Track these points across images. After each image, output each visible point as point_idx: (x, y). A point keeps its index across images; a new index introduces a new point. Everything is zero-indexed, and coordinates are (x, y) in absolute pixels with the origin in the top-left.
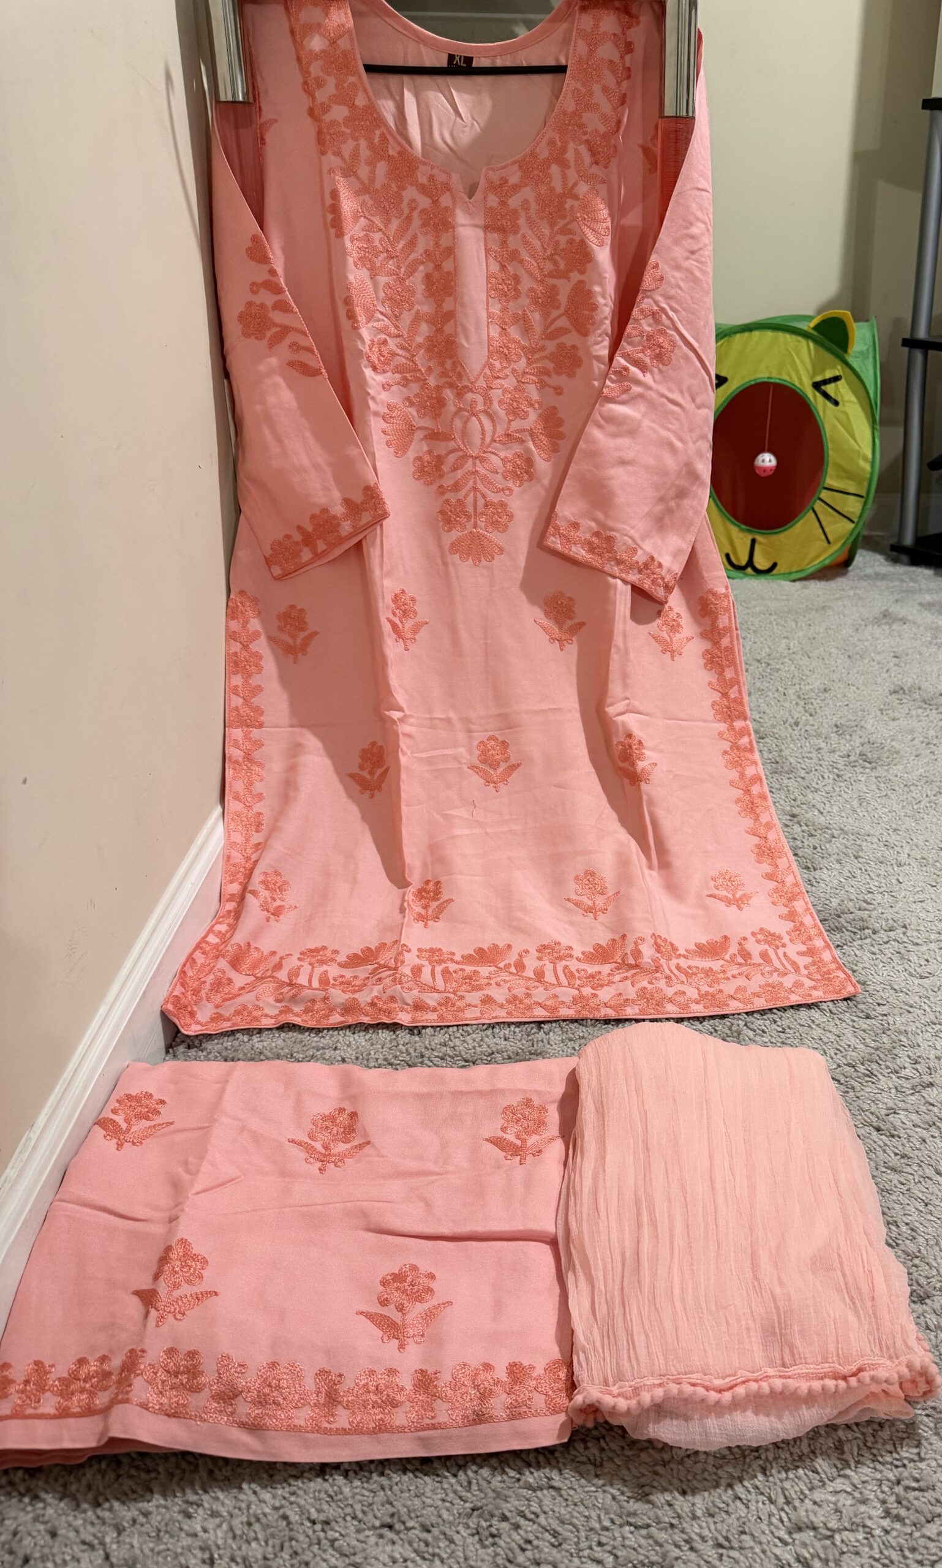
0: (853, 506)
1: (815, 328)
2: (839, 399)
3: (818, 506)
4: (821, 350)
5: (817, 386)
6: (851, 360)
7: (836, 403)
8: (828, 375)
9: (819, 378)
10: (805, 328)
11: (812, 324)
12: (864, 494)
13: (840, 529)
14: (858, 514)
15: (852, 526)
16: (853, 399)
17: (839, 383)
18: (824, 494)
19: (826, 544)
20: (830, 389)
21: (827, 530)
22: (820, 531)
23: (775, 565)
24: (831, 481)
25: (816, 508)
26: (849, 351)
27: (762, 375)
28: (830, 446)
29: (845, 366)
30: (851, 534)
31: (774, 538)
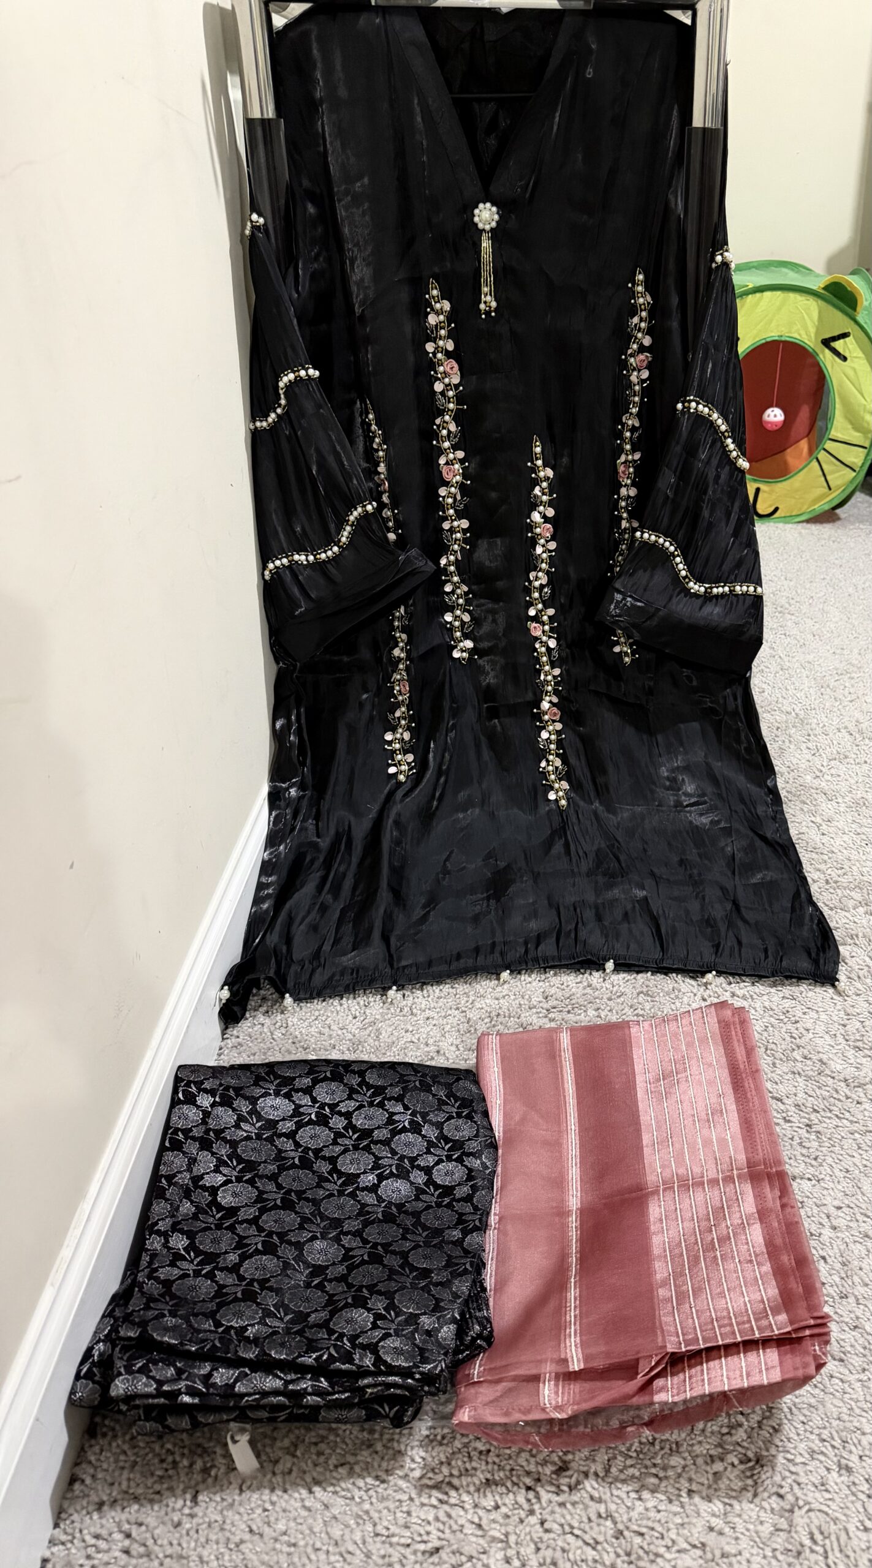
0: (856, 457)
1: (824, 289)
2: (847, 355)
3: (822, 455)
4: (830, 308)
5: (827, 343)
6: (859, 318)
7: (845, 359)
8: (836, 334)
9: (827, 336)
10: (814, 288)
11: (822, 286)
12: (867, 444)
13: (842, 478)
14: (860, 464)
15: (854, 474)
16: (861, 355)
17: (847, 339)
18: (829, 445)
19: (827, 489)
20: (838, 345)
21: (828, 478)
22: (823, 479)
23: (776, 509)
24: (834, 434)
25: (820, 457)
26: (858, 309)
27: (773, 333)
28: (837, 400)
29: (852, 323)
30: (851, 482)
31: (779, 485)
